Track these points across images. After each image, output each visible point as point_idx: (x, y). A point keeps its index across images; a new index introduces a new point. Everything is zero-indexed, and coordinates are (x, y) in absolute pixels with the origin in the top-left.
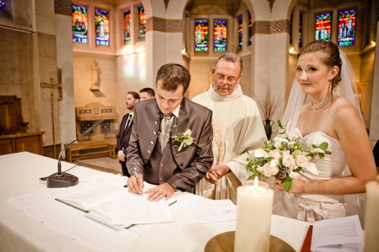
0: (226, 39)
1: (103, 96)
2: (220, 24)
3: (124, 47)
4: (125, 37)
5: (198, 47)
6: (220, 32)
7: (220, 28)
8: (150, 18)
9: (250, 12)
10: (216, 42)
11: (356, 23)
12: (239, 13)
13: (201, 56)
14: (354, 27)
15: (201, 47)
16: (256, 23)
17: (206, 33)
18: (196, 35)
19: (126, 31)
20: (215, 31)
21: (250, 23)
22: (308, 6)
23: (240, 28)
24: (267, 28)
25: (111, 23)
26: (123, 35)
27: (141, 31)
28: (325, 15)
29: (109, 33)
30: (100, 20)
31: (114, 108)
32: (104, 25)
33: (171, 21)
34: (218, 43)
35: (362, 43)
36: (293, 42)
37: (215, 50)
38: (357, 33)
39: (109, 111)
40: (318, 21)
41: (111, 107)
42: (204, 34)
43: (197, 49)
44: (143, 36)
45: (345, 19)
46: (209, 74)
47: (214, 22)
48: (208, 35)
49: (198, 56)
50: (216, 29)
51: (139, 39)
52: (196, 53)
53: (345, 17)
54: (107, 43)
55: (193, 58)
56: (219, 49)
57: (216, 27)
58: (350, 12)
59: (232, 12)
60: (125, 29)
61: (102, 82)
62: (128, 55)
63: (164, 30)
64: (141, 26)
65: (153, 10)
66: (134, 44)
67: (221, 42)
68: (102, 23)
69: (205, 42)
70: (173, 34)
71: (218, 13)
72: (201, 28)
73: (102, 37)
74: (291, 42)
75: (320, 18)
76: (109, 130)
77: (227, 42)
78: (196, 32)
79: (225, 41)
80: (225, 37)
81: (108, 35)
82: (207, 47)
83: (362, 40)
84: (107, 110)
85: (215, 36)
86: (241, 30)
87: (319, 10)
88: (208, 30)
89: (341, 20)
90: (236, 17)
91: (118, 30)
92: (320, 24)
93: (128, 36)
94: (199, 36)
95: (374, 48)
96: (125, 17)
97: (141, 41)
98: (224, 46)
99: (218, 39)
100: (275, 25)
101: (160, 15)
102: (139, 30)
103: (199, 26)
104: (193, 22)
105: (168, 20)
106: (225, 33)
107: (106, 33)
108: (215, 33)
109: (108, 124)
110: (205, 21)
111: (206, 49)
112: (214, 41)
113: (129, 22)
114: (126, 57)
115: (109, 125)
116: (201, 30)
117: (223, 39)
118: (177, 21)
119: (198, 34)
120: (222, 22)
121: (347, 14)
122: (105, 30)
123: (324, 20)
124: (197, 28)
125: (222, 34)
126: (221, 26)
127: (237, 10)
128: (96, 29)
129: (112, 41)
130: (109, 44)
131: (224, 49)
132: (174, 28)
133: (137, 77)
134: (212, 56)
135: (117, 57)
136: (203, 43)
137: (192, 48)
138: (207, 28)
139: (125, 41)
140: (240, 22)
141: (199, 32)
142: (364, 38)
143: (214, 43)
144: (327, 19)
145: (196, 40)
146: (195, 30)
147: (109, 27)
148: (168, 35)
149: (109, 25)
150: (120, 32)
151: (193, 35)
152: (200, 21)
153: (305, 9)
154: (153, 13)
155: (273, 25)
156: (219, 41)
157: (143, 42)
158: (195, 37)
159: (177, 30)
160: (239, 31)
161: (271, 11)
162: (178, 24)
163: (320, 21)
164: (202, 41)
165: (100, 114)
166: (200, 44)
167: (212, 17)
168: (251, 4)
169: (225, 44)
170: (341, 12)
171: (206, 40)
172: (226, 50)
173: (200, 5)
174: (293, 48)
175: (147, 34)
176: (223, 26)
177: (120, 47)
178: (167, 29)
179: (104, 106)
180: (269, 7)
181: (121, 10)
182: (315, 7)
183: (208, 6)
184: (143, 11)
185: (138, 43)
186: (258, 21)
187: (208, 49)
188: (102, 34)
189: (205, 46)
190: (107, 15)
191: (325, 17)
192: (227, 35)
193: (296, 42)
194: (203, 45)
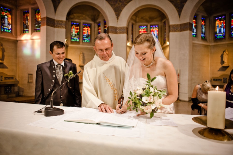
0: (90, 35)
1: (6, 67)
2: (87, 26)
3: (23, 35)
4: (24, 29)
5: (73, 39)
6: (86, 31)
7: (87, 29)
8: (44, 18)
9: (106, 21)
10: (84, 36)
11: (158, 32)
12: (98, 21)
13: (75, 44)
14: (158, 34)
15: (75, 39)
16: (110, 27)
17: (78, 30)
18: (72, 31)
19: (25, 24)
20: (83, 30)
21: (105, 27)
22: (135, 21)
23: (99, 29)
24: (115, 30)
25: (14, 18)
26: (23, 27)
27: (37, 25)
28: (144, 27)
29: (11, 24)
30: (5, 14)
31: (15, 76)
32: (7, 19)
33: (58, 21)
34: (85, 37)
35: (162, 43)
36: (128, 39)
37: (84, 41)
38: (159, 37)
39: (11, 78)
40: (140, 29)
41: (12, 75)
42: (77, 31)
43: (72, 40)
44: (38, 28)
45: (153, 30)
46: (80, 56)
47: (83, 25)
48: (79, 32)
49: (73, 44)
50: (84, 28)
51: (35, 30)
52: (72, 42)
53: (153, 29)
54: (10, 31)
55: (70, 45)
56: (86, 41)
57: (84, 27)
58: (155, 26)
59: (94, 20)
60: (24, 23)
61: (5, 57)
62: (26, 40)
63: (54, 26)
64: (36, 22)
65: (47, 13)
66: (32, 34)
67: (87, 37)
68: (6, 17)
69: (77, 36)
70: (60, 29)
71: (86, 19)
72: (75, 27)
73: (6, 27)
74: (128, 40)
75: (141, 28)
76: (11, 92)
77: (91, 37)
78: (72, 30)
79: (89, 36)
80: (90, 34)
81: (11, 25)
82: (78, 39)
83: (162, 41)
84: (9, 77)
85: (83, 33)
86: (100, 30)
87: (141, 24)
88: (80, 29)
89: (151, 30)
90: (96, 23)
91: (19, 23)
92: (142, 31)
93: (27, 27)
94: (74, 32)
95: (169, 46)
96: (24, 15)
97: (37, 32)
98: (89, 39)
99: (85, 35)
100: (120, 29)
101: (52, 16)
102: (35, 25)
103: (74, 26)
104: (70, 23)
105: (56, 20)
106: (90, 32)
107: (9, 24)
108: (84, 31)
109: (9, 87)
110: (78, 23)
111: (78, 40)
112: (83, 36)
113: (27, 18)
114: (25, 41)
115: (11, 88)
116: (75, 29)
117: (89, 35)
118: (62, 21)
119: (73, 30)
120: (88, 25)
121: (154, 27)
122: (8, 22)
123: (143, 29)
124: (72, 27)
125: (88, 32)
126: (87, 27)
127: (97, 19)
128: (1, 20)
129: (14, 30)
130: (11, 31)
131: (89, 41)
132: (60, 25)
133: (33, 55)
134: (81, 45)
135: (17, 41)
136: (76, 37)
137: (70, 39)
138: (78, 28)
139: (24, 31)
140: (99, 26)
141: (74, 29)
142: (163, 40)
143: (83, 37)
144: (145, 29)
145: (72, 35)
146: (71, 28)
147: (11, 20)
148: (56, 29)
149: (12, 19)
150: (21, 25)
151: (70, 31)
152: (75, 23)
153: (134, 22)
154: (47, 15)
155: (119, 29)
156: (86, 36)
157: (38, 33)
158: (71, 32)
159: (62, 27)
160: (98, 31)
161: (118, 21)
162: (63, 23)
163: (142, 29)
164: (76, 35)
165: (4, 81)
166: (74, 37)
167: (82, 22)
168: (106, 16)
169: (89, 38)
170: (151, 26)
171: (78, 35)
172: (90, 41)
173: (75, 13)
174: (129, 43)
175: (42, 28)
176: (88, 27)
177: (20, 35)
178: (55, 26)
179: (7, 75)
180: (116, 19)
181: (21, 10)
182: (139, 22)
183: (80, 15)
184: (39, 13)
185: (34, 33)
186: (110, 26)
187: (79, 40)
188: (6, 24)
189: (78, 38)
190: (10, 12)
191: (144, 28)
192: (91, 33)
193: (130, 40)
194: (76, 38)
